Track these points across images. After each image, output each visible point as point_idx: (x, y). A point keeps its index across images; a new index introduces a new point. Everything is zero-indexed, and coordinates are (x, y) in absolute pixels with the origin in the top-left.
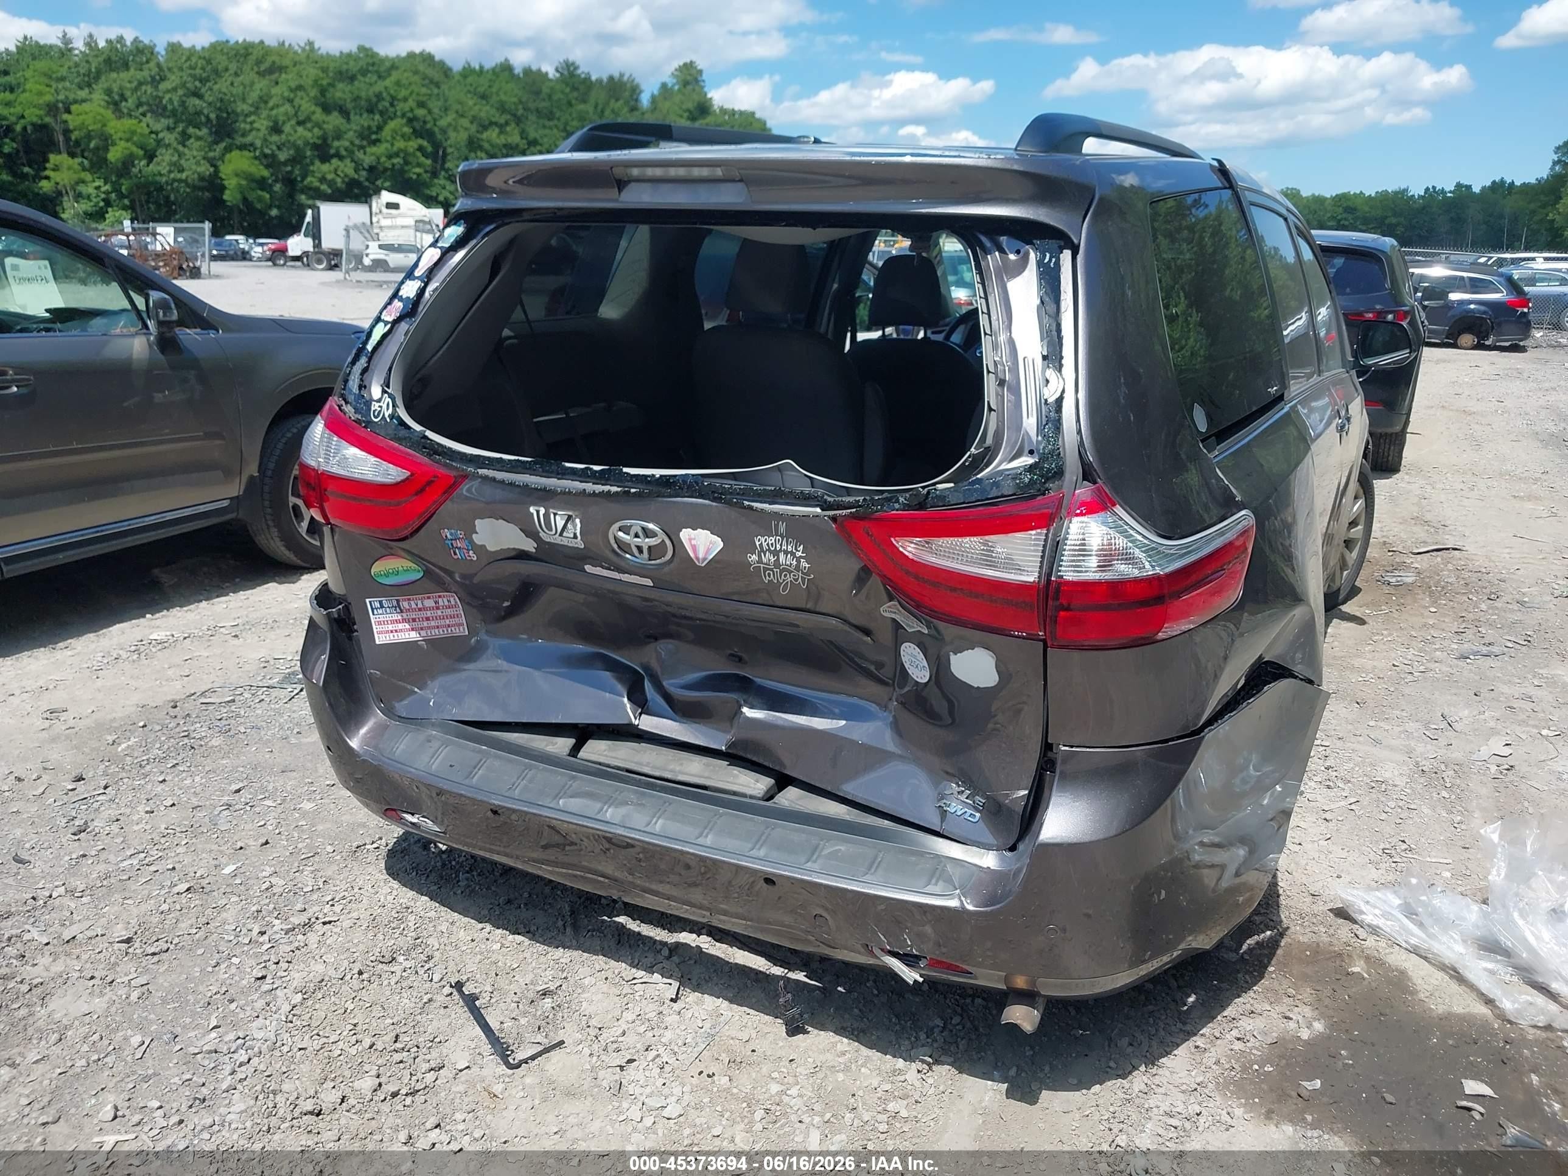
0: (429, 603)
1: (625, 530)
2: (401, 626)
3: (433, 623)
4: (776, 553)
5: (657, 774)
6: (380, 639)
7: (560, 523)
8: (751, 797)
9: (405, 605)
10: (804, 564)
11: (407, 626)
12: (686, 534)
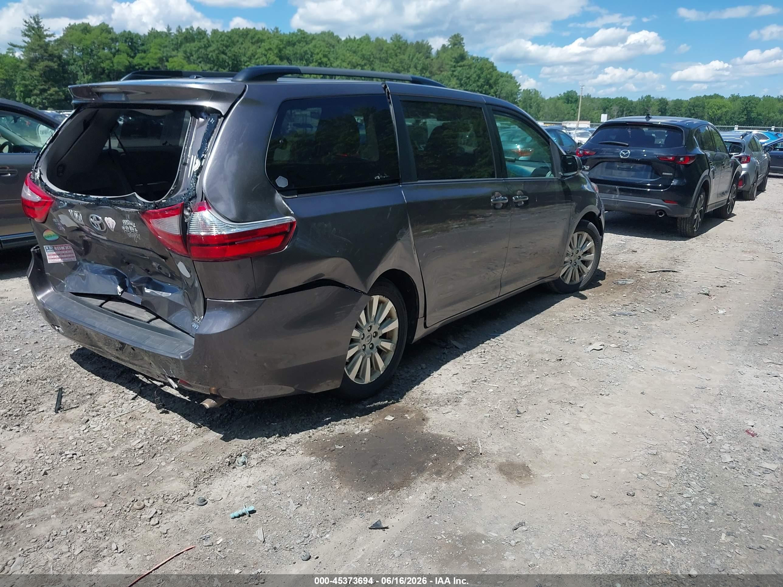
0: (63, 248)
1: (92, 217)
2: (55, 257)
3: (65, 256)
4: (128, 226)
5: (121, 313)
6: (50, 261)
7: (77, 215)
8: (144, 322)
9: (55, 248)
10: (136, 230)
11: (58, 257)
12: (106, 219)
